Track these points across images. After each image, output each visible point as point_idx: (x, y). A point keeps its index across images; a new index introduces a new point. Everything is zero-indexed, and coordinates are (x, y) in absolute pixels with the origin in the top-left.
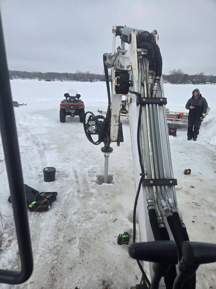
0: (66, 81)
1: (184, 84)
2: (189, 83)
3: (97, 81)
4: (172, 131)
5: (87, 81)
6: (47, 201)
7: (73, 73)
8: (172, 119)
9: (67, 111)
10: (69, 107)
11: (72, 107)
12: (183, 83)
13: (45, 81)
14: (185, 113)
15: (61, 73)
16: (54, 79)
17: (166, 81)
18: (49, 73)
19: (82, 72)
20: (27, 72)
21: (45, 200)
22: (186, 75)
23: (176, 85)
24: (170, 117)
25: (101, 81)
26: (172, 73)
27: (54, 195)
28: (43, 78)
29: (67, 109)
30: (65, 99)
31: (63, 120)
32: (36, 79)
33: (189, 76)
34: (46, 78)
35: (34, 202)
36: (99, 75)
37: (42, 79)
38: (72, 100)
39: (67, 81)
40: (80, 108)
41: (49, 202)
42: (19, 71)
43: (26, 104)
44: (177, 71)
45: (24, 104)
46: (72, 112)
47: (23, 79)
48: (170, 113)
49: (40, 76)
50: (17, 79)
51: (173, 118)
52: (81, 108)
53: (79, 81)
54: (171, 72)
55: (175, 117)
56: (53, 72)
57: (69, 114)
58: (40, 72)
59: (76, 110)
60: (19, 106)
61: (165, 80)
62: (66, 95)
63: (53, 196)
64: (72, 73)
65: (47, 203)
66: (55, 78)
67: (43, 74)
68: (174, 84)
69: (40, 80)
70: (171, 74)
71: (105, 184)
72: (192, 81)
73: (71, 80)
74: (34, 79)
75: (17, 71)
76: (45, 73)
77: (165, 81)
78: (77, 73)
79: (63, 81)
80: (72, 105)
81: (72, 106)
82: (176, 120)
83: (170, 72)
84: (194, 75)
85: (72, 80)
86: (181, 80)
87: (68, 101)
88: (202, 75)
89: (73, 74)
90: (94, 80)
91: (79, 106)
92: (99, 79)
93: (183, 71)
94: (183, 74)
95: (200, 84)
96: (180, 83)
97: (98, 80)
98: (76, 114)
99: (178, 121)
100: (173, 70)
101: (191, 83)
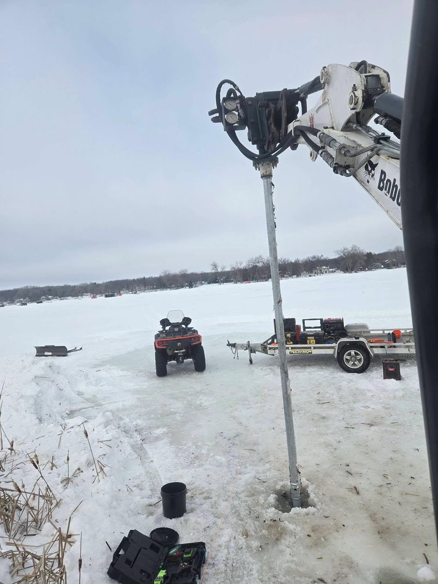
0: (144, 292)
1: (369, 270)
2: (378, 268)
3: (202, 284)
4: (391, 369)
5: (182, 287)
6: (190, 568)
7: (156, 276)
8: (382, 344)
9: (169, 353)
10: (173, 345)
11: (179, 344)
12: (367, 269)
13: (103, 297)
14: (402, 329)
15: (134, 280)
16: (121, 292)
17: (334, 270)
18: (111, 282)
19: (173, 273)
20: (70, 286)
21: (184, 565)
22: (369, 255)
23: (353, 275)
24: (376, 341)
25: (209, 283)
26: (342, 254)
27: (200, 550)
28: (101, 293)
29: (170, 349)
30: (162, 329)
31: (162, 372)
32: (87, 295)
33: (375, 255)
34: (106, 291)
35: (161, 571)
36: (205, 273)
37: (98, 294)
38: (176, 329)
39: (146, 291)
40: (194, 344)
41: (194, 569)
42: (54, 286)
43: (81, 349)
44: (350, 249)
45: (77, 349)
46: (180, 353)
47: (62, 299)
48: (372, 332)
49: (94, 290)
50: (50, 301)
51: (382, 341)
52: (196, 343)
53: (168, 289)
54: (339, 253)
55: (386, 340)
56: (118, 279)
57: (175, 357)
58: (94, 282)
59: (187, 348)
60: (68, 354)
61: (330, 268)
62: (164, 322)
63: (197, 553)
64: (153, 276)
65: (190, 571)
66: (122, 290)
67: (99, 285)
68: (351, 272)
69: (94, 297)
70: (339, 256)
71: (298, 508)
72: (384, 264)
73: (152, 289)
74: (84, 296)
75: (51, 287)
76: (103, 284)
77: (331, 270)
78: (162, 275)
79: (138, 292)
80: (179, 340)
81: (178, 342)
82: (391, 346)
83: (337, 252)
84: (383, 252)
85: (155, 289)
86: (361, 263)
87: (168, 333)
88: (400, 250)
89: (156, 278)
90: (196, 284)
91: (193, 339)
92: (205, 280)
93: (361, 248)
94: (363, 252)
95: (400, 267)
96: (361, 270)
97: (203, 282)
98: (186, 356)
99: (394, 347)
100: (343, 249)
101: (383, 267)
